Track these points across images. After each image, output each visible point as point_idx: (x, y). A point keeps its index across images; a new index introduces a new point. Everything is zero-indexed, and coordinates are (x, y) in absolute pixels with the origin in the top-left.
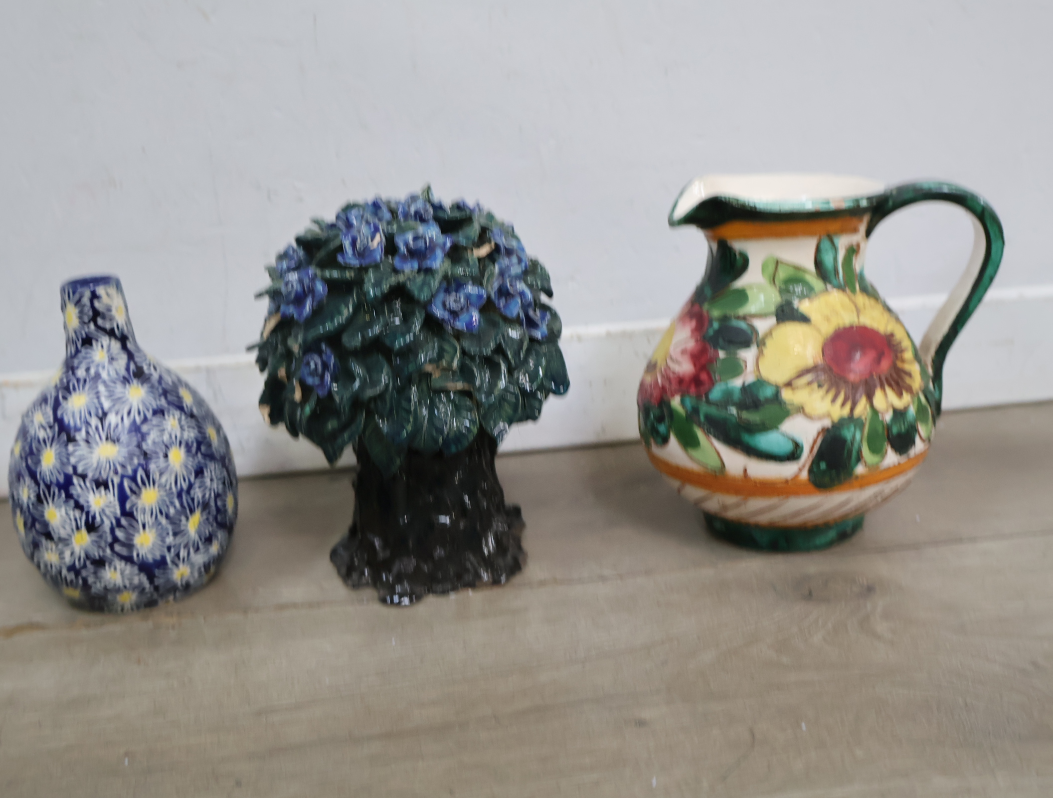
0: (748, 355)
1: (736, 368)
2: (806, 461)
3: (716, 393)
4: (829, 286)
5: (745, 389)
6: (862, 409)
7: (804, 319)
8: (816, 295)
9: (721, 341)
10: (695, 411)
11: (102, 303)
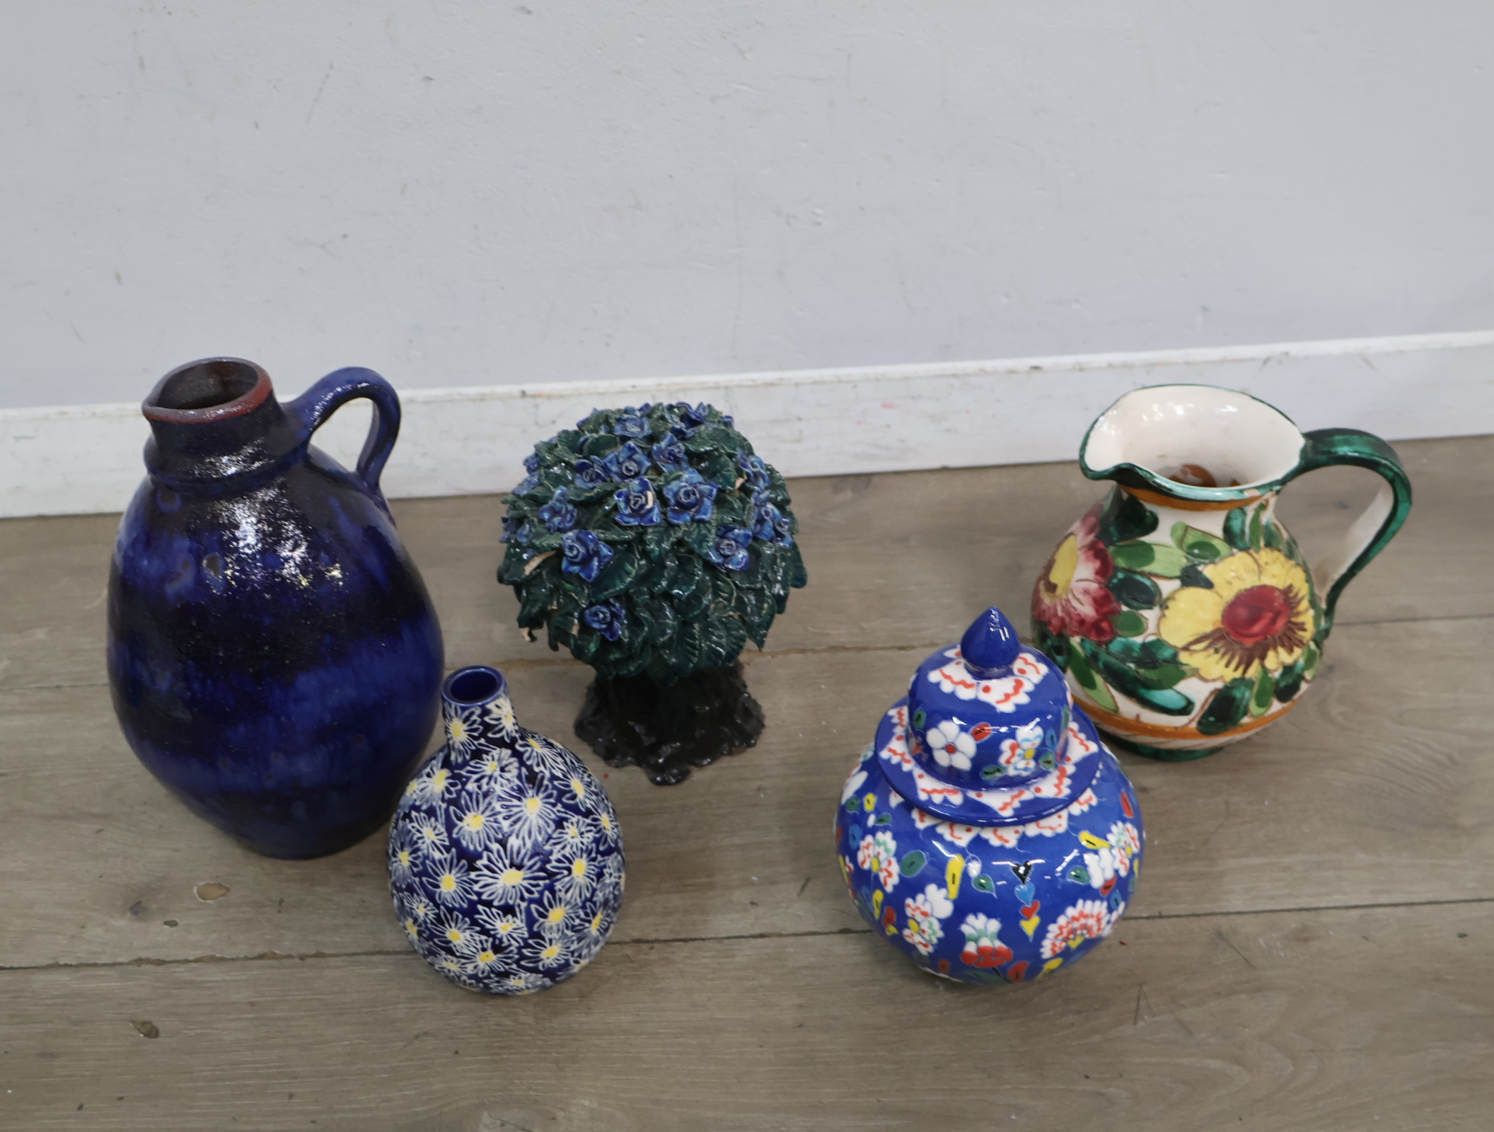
0: (1150, 615)
1: (1137, 626)
2: (1196, 716)
3: (1116, 646)
4: (1235, 550)
5: (1145, 646)
6: (1254, 671)
7: (1208, 585)
8: (1222, 559)
9: (1124, 595)
10: (1094, 657)
11: (493, 716)
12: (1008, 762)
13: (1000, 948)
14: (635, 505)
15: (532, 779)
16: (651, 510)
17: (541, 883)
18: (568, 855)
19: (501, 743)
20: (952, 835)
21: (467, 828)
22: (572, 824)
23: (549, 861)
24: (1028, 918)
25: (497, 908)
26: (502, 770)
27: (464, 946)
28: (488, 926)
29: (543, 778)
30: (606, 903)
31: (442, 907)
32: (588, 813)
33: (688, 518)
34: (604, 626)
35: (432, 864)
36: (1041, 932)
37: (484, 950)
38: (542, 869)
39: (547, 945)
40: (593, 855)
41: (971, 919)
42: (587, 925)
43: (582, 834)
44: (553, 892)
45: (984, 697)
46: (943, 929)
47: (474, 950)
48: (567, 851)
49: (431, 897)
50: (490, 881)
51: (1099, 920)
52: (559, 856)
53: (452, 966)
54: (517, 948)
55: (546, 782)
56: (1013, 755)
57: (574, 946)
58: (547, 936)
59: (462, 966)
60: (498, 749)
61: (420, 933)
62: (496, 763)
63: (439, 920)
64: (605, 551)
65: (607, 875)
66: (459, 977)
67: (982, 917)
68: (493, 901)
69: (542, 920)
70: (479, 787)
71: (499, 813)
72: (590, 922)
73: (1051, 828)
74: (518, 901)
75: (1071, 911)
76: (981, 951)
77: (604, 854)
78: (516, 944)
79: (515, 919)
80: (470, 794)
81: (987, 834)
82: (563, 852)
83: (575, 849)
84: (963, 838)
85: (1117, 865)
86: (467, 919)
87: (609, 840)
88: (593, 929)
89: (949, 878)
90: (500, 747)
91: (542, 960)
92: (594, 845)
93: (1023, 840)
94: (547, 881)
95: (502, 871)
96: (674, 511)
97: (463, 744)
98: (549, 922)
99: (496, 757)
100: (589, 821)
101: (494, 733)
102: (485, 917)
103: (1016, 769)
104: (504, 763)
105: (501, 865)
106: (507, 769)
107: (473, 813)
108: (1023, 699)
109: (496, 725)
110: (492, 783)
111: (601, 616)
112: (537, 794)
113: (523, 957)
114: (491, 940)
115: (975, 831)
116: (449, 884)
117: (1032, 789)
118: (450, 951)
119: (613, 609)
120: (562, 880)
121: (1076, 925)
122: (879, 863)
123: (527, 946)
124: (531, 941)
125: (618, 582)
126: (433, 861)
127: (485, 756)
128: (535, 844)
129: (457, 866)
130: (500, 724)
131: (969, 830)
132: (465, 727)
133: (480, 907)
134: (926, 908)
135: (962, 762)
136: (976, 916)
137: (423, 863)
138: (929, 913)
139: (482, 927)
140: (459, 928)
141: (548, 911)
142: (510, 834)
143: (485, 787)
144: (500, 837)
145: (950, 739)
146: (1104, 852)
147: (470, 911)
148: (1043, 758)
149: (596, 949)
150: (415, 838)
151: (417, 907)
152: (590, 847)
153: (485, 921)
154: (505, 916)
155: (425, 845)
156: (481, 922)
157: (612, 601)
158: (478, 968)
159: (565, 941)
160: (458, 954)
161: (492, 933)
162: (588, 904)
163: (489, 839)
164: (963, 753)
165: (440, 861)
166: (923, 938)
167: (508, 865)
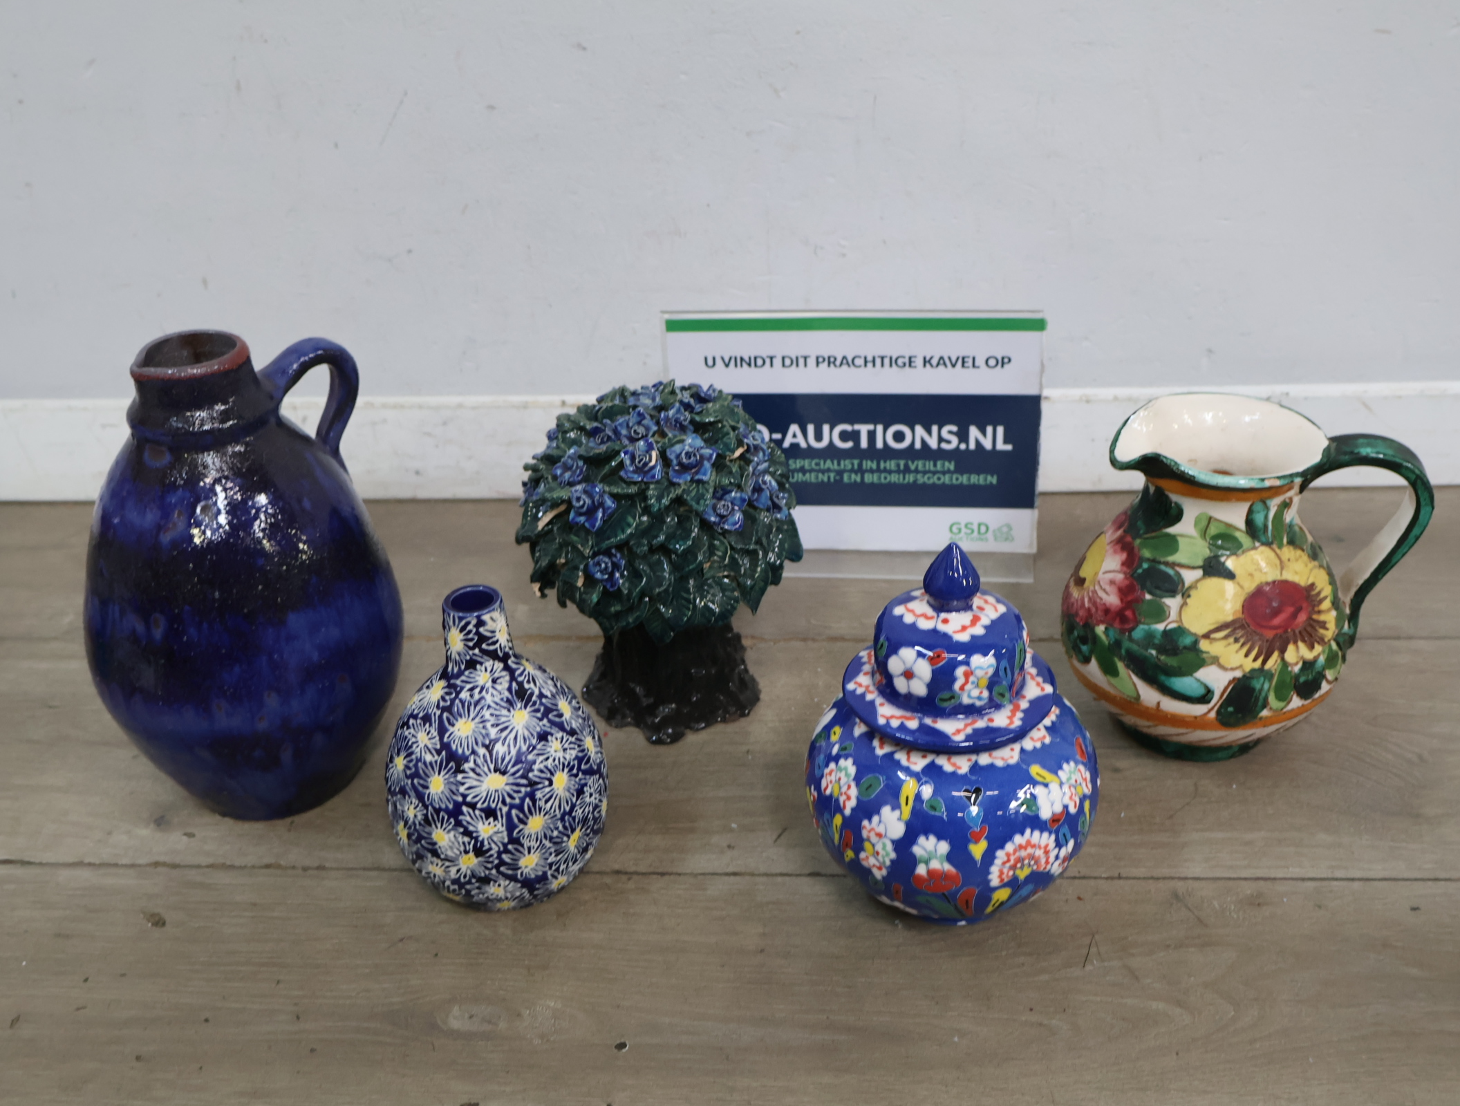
11: (487, 627)
12: (962, 688)
13: (948, 871)
14: (639, 462)
15: (521, 695)
16: (654, 467)
17: (523, 789)
18: (550, 767)
19: (493, 655)
20: (908, 759)
21: (457, 733)
22: (557, 739)
23: (532, 770)
24: (977, 841)
25: (481, 810)
26: (494, 681)
27: (448, 847)
28: (471, 828)
29: (532, 694)
30: (585, 820)
31: (430, 808)
32: (572, 732)
33: (689, 478)
34: (606, 576)
35: (423, 767)
36: (989, 857)
37: (466, 852)
38: (524, 776)
39: (526, 853)
40: (575, 771)
41: (922, 840)
42: (565, 839)
43: (565, 750)
44: (534, 801)
45: (942, 628)
46: (896, 850)
47: (458, 852)
48: (550, 763)
49: (420, 797)
50: (475, 783)
51: (1047, 852)
52: (542, 766)
53: (435, 868)
54: (497, 852)
55: (534, 698)
56: (967, 682)
57: (552, 859)
58: (526, 843)
59: (446, 870)
60: (491, 662)
61: (409, 836)
62: (488, 674)
63: (426, 820)
64: (609, 502)
65: (587, 794)
66: (444, 882)
67: (932, 839)
68: (477, 803)
69: (521, 826)
70: (471, 696)
71: (489, 721)
72: (569, 837)
73: (1003, 759)
74: (500, 805)
75: (1018, 839)
76: (931, 873)
77: (585, 772)
78: (497, 849)
79: (496, 822)
80: (461, 701)
81: (942, 761)
82: (545, 763)
83: (557, 762)
84: (918, 763)
85: (1067, 801)
86: (452, 820)
87: (591, 761)
88: (572, 843)
89: (902, 800)
90: (493, 660)
91: (519, 868)
92: (576, 762)
93: (975, 768)
94: (528, 789)
95: (487, 775)
96: (675, 471)
97: (459, 654)
98: (529, 829)
100: (573, 739)
101: (488, 645)
102: (468, 818)
103: (969, 696)
104: (496, 675)
106: (498, 681)
107: (464, 720)
108: (979, 630)
109: (492, 637)
110: (484, 692)
111: (603, 565)
112: (525, 707)
113: (502, 863)
114: (473, 842)
115: (930, 758)
116: (437, 785)
117: (986, 718)
118: (436, 854)
119: (614, 559)
120: (543, 790)
121: (1023, 853)
122: (840, 788)
123: (506, 851)
124: (510, 847)
125: (619, 532)
126: (425, 763)
127: (478, 667)
128: (519, 753)
129: (445, 768)
130: (494, 637)
131: (924, 757)
132: (461, 636)
133: (465, 809)
134: (881, 829)
135: (919, 688)
136: (927, 838)
137: (416, 766)
138: (884, 834)
139: (466, 829)
140: (444, 829)
141: (528, 818)
142: (496, 741)
143: (477, 697)
144: (487, 742)
145: (908, 665)
146: (1054, 786)
147: (455, 812)
148: (996, 689)
149: (575, 868)
150: (410, 743)
151: (408, 809)
152: (572, 764)
153: (468, 823)
154: (487, 819)
155: (419, 749)
156: (465, 823)
157: (613, 551)
158: (461, 872)
159: (544, 851)
160: (442, 856)
161: (474, 835)
162: (567, 818)
163: (477, 743)
164: (920, 678)
165: (431, 763)
166: (877, 860)
167: (492, 770)
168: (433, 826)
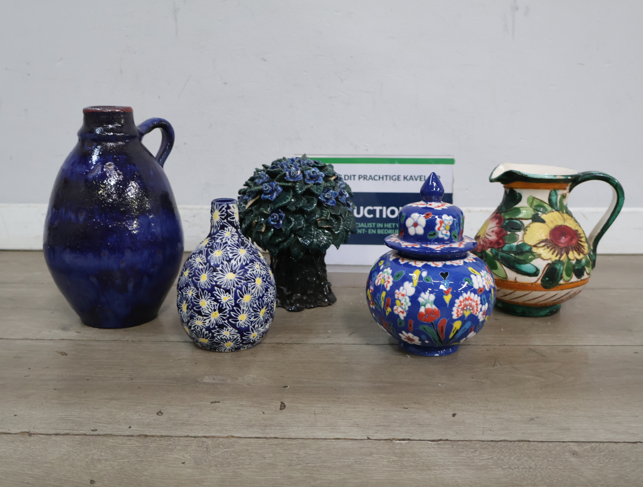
0: (520, 234)
11: (231, 210)
12: (439, 229)
13: (435, 309)
14: (292, 174)
15: (243, 244)
16: (298, 176)
17: (243, 281)
18: (254, 274)
19: (232, 224)
20: (415, 264)
21: (214, 256)
22: (257, 264)
23: (247, 274)
24: (447, 295)
25: (223, 289)
26: (232, 236)
27: (206, 308)
28: (218, 297)
30: (267, 304)
31: (200, 289)
32: (264, 265)
33: (313, 182)
34: (276, 223)
35: (198, 271)
36: (452, 303)
37: (215, 310)
38: (244, 276)
39: (242, 312)
40: (265, 280)
41: (423, 294)
42: (259, 310)
43: (261, 269)
44: (247, 287)
45: (429, 207)
46: (411, 301)
47: (210, 311)
48: (254, 272)
49: (195, 285)
50: (222, 276)
51: (477, 304)
52: (251, 273)
53: (198, 322)
54: (229, 310)
55: (248, 247)
56: (441, 226)
57: (252, 319)
58: (242, 307)
59: (204, 322)
60: (231, 227)
61: (188, 308)
62: (229, 233)
63: (198, 296)
64: (279, 188)
65: (269, 292)
66: (201, 330)
67: (427, 293)
68: (222, 285)
69: (241, 298)
70: (222, 241)
71: (228, 251)
72: (260, 310)
73: (457, 263)
74: (232, 287)
75: (465, 295)
76: (427, 310)
77: (269, 283)
78: (229, 309)
79: (230, 295)
80: (217, 243)
81: (430, 263)
82: (253, 272)
83: (257, 273)
84: (420, 264)
85: (484, 284)
86: (210, 294)
87: (271, 279)
88: (261, 314)
89: (413, 279)
90: (232, 226)
91: (238, 321)
93: (445, 266)
94: (245, 282)
95: (227, 273)
96: (308, 179)
97: (217, 222)
98: (244, 300)
99: (230, 230)
100: (264, 267)
101: (231, 219)
102: (217, 293)
103: (442, 234)
104: (233, 234)
105: (227, 270)
106: (234, 236)
107: (218, 250)
108: (445, 207)
110: (227, 240)
111: (275, 217)
112: (245, 249)
113: (231, 317)
114: (218, 304)
115: (424, 263)
116: (204, 278)
117: (449, 244)
118: (200, 313)
119: (280, 214)
120: (251, 283)
121: (467, 302)
122: (385, 280)
123: (233, 310)
124: (235, 308)
125: (283, 201)
126: (199, 270)
127: (225, 228)
128: (242, 265)
129: (208, 270)
130: (233, 215)
131: (422, 262)
132: (219, 214)
133: (216, 288)
134: (404, 292)
135: (420, 231)
136: (425, 294)
137: (194, 272)
138: (405, 294)
139: (215, 297)
140: (205, 299)
141: (244, 295)
142: (232, 259)
143: (224, 242)
144: (228, 259)
145: (415, 221)
146: (479, 276)
147: (211, 291)
148: (453, 232)
149: (261, 330)
150: (192, 264)
151: (189, 293)
152: (264, 276)
153: (217, 295)
154: (226, 293)
155: (196, 265)
156: (215, 295)
157: (280, 210)
158: (211, 321)
159: (249, 313)
160: (203, 314)
161: (219, 301)
162: (260, 299)
163: (223, 260)
164: (421, 225)
165: (202, 269)
166: (402, 308)
167: (230, 271)
168: (201, 298)
